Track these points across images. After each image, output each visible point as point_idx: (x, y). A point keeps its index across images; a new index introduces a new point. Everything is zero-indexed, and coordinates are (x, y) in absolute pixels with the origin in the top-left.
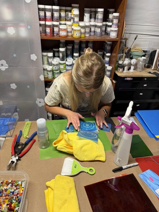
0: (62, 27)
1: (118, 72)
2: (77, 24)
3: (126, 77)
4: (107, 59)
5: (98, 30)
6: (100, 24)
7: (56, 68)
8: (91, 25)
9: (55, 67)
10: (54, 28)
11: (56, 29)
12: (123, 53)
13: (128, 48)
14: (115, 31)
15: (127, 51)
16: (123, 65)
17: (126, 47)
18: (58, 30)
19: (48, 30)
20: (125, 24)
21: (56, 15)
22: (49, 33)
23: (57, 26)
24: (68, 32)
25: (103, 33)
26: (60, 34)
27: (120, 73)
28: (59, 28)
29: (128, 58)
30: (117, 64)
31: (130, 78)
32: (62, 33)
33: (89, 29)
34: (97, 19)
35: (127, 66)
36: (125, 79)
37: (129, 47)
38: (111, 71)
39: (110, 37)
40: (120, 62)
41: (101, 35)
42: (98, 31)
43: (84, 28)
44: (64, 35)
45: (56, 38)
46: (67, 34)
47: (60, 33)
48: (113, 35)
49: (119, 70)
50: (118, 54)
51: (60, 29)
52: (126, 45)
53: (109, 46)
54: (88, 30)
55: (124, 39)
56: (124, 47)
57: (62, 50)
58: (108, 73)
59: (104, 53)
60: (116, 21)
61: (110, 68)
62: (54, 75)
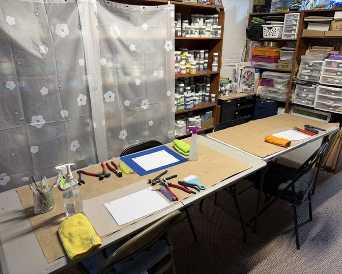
0: (182, 67)
2: (190, 64)
4: (208, 89)
6: (202, 62)
14: (216, 66)
18: (179, 70)
21: (179, 58)
34: (198, 58)
38: (216, 98)
40: (219, 90)
44: (184, 73)
53: (209, 78)
57: (182, 85)
58: (213, 100)
59: (204, 84)
60: (216, 59)
61: (213, 95)
62: (177, 108)
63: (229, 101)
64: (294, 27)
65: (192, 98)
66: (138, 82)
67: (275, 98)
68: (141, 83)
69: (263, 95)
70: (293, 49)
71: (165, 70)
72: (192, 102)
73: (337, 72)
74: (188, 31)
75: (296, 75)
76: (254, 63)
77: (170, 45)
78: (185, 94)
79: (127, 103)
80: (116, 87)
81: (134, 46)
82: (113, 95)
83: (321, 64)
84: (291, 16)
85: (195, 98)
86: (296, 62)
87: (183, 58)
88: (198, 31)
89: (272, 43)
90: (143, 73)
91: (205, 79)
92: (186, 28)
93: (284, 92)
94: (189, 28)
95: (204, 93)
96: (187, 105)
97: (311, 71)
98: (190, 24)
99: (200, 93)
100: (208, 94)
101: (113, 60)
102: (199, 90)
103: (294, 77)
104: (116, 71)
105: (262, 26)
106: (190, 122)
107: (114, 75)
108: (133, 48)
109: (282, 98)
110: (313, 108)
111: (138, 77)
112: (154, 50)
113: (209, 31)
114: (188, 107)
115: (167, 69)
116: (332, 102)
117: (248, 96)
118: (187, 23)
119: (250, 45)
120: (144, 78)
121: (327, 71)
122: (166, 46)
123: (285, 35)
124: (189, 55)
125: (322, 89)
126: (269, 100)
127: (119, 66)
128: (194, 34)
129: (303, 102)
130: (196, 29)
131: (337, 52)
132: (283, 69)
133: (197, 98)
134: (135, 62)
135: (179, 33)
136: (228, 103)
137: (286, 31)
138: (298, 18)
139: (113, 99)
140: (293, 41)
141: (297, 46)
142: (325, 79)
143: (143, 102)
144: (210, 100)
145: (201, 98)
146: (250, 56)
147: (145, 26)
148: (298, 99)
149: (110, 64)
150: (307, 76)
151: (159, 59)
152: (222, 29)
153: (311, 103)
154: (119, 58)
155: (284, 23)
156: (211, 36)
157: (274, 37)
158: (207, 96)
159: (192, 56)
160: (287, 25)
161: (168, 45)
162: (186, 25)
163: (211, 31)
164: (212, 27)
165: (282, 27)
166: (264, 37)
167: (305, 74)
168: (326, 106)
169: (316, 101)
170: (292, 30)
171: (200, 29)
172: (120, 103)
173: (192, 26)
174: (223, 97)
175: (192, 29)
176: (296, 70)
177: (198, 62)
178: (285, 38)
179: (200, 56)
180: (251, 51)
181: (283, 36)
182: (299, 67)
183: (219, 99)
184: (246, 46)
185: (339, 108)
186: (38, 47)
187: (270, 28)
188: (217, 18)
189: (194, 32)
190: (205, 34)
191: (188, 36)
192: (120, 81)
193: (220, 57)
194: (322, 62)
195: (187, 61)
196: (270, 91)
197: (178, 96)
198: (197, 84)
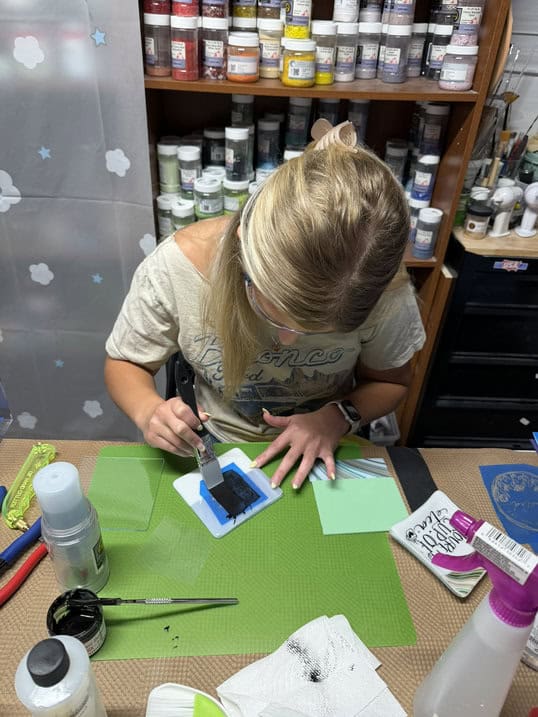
0: (238, 39)
1: (466, 232)
2: (304, 30)
3: (501, 259)
4: (423, 179)
5: (392, 56)
6: (400, 30)
7: (207, 208)
8: (361, 36)
9: (205, 202)
10: (207, 42)
11: (213, 49)
12: (491, 155)
13: (515, 134)
15: (510, 148)
16: (489, 205)
17: (508, 132)
18: (221, 55)
19: (179, 51)
20: (513, 34)
22: (184, 65)
23: (217, 35)
24: (261, 61)
25: (414, 71)
26: (229, 70)
27: (476, 238)
28: (226, 44)
29: (511, 177)
30: (464, 202)
31: (517, 263)
32: (236, 64)
33: (354, 49)
34: (388, 10)
35: (506, 209)
36: (497, 265)
37: (518, 132)
39: (442, 84)
41: (404, 77)
42: (391, 58)
43: (332, 46)
44: (246, 74)
45: (211, 83)
46: (260, 71)
47: (230, 63)
48: (455, 77)
49: (472, 226)
50: (472, 160)
51: (228, 49)
52: (508, 125)
53: (437, 124)
54: (346, 54)
55: (501, 97)
56: (499, 129)
58: (425, 237)
61: (431, 215)
63: (508, 266)
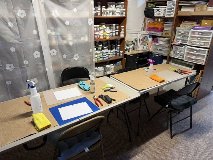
0: (100, 34)
2: (106, 33)
14: (123, 34)
21: (98, 29)
26: (100, 38)
38: (123, 53)
39: (121, 37)
40: (125, 48)
57: (101, 45)
58: (121, 54)
59: (116, 45)
60: (123, 29)
61: (122, 52)
62: (98, 59)
63: (131, 55)
64: (173, 9)
65: (107, 54)
66: (71, 44)
67: (161, 54)
68: (73, 44)
69: (153, 52)
70: (172, 23)
71: (88, 36)
72: (108, 56)
73: (198, 38)
74: (105, 13)
75: (174, 39)
76: (149, 32)
77: (91, 21)
78: (103, 51)
79: (65, 56)
80: (57, 47)
81: (68, 22)
82: (55, 51)
83: (188, 32)
84: (171, 2)
85: (109, 53)
86: (174, 31)
87: (102, 29)
88: (111, 12)
89: (160, 19)
90: (74, 38)
91: (117, 41)
92: (104, 11)
93: (166, 50)
94: (106, 11)
95: (116, 50)
96: (104, 58)
97: (182, 37)
98: (106, 8)
99: (114, 50)
100: (119, 51)
101: (55, 31)
102: (113, 49)
103: (172, 40)
104: (57, 37)
105: (154, 9)
106: (106, 68)
107: (56, 40)
108: (67, 23)
109: (165, 54)
110: (183, 60)
111: (71, 41)
112: (81, 24)
113: (118, 12)
114: (105, 59)
115: (90, 36)
116: (195, 57)
117: (144, 52)
118: (104, 7)
119: (147, 21)
120: (75, 41)
121: (192, 37)
122: (89, 22)
123: (167, 15)
124: (106, 27)
125: (189, 48)
126: (157, 55)
127: (58, 34)
128: (109, 14)
129: (177, 56)
130: (110, 11)
131: (198, 25)
132: (166, 35)
133: (111, 53)
134: (69, 32)
135: (99, 14)
136: (131, 56)
137: (168, 12)
138: (175, 4)
139: (55, 54)
140: (172, 18)
141: (174, 21)
142: (191, 42)
143: (75, 55)
144: (120, 55)
145: (114, 53)
146: (146, 28)
147: (75, 10)
148: (174, 55)
149: (53, 33)
150: (181, 40)
151: (85, 30)
152: (126, 11)
153: (182, 57)
154: (59, 30)
155: (167, 7)
156: (120, 16)
157: (160, 16)
158: (118, 52)
159: (108, 28)
160: (168, 8)
161: (90, 21)
162: (104, 9)
163: (120, 13)
164: (120, 10)
165: (166, 9)
166: (155, 15)
167: (180, 39)
168: (191, 59)
169: (185, 56)
170: (171, 11)
171: (113, 11)
172: (60, 56)
173: (108, 9)
174: (127, 53)
175: (107, 12)
176: (173, 37)
177: (112, 31)
178: (167, 16)
179: (113, 28)
180: (147, 24)
181: (166, 15)
182: (175, 34)
183: (125, 54)
184: (144, 21)
185: (199, 60)
186: (7, 23)
187: (158, 10)
188: (123, 4)
189: (109, 13)
190: (116, 14)
191: (105, 16)
192: (60, 43)
193: (125, 28)
194: (189, 31)
195: (104, 31)
196: (158, 49)
197: (98, 52)
198: (112, 45)
